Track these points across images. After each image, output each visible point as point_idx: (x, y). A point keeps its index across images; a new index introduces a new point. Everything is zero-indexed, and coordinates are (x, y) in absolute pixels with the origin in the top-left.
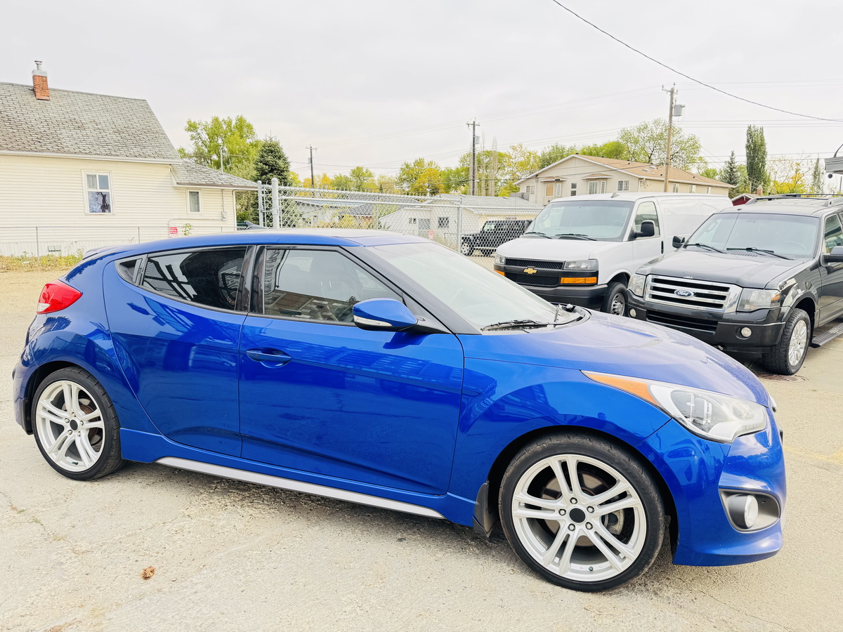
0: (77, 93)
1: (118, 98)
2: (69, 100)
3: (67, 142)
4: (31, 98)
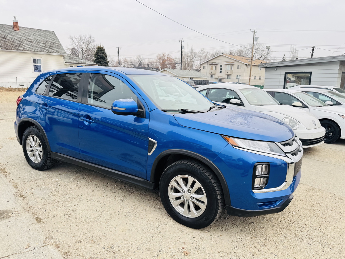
1: (44, 30)
2: (26, 31)
3: (26, 47)
4: (12, 30)
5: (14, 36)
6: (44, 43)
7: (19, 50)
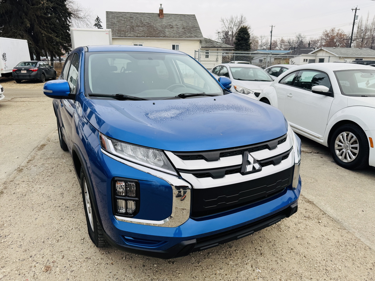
0: (173, 14)
1: (185, 15)
2: (170, 17)
3: (167, 33)
4: (158, 18)
5: (158, 24)
6: (184, 28)
7: (161, 37)
